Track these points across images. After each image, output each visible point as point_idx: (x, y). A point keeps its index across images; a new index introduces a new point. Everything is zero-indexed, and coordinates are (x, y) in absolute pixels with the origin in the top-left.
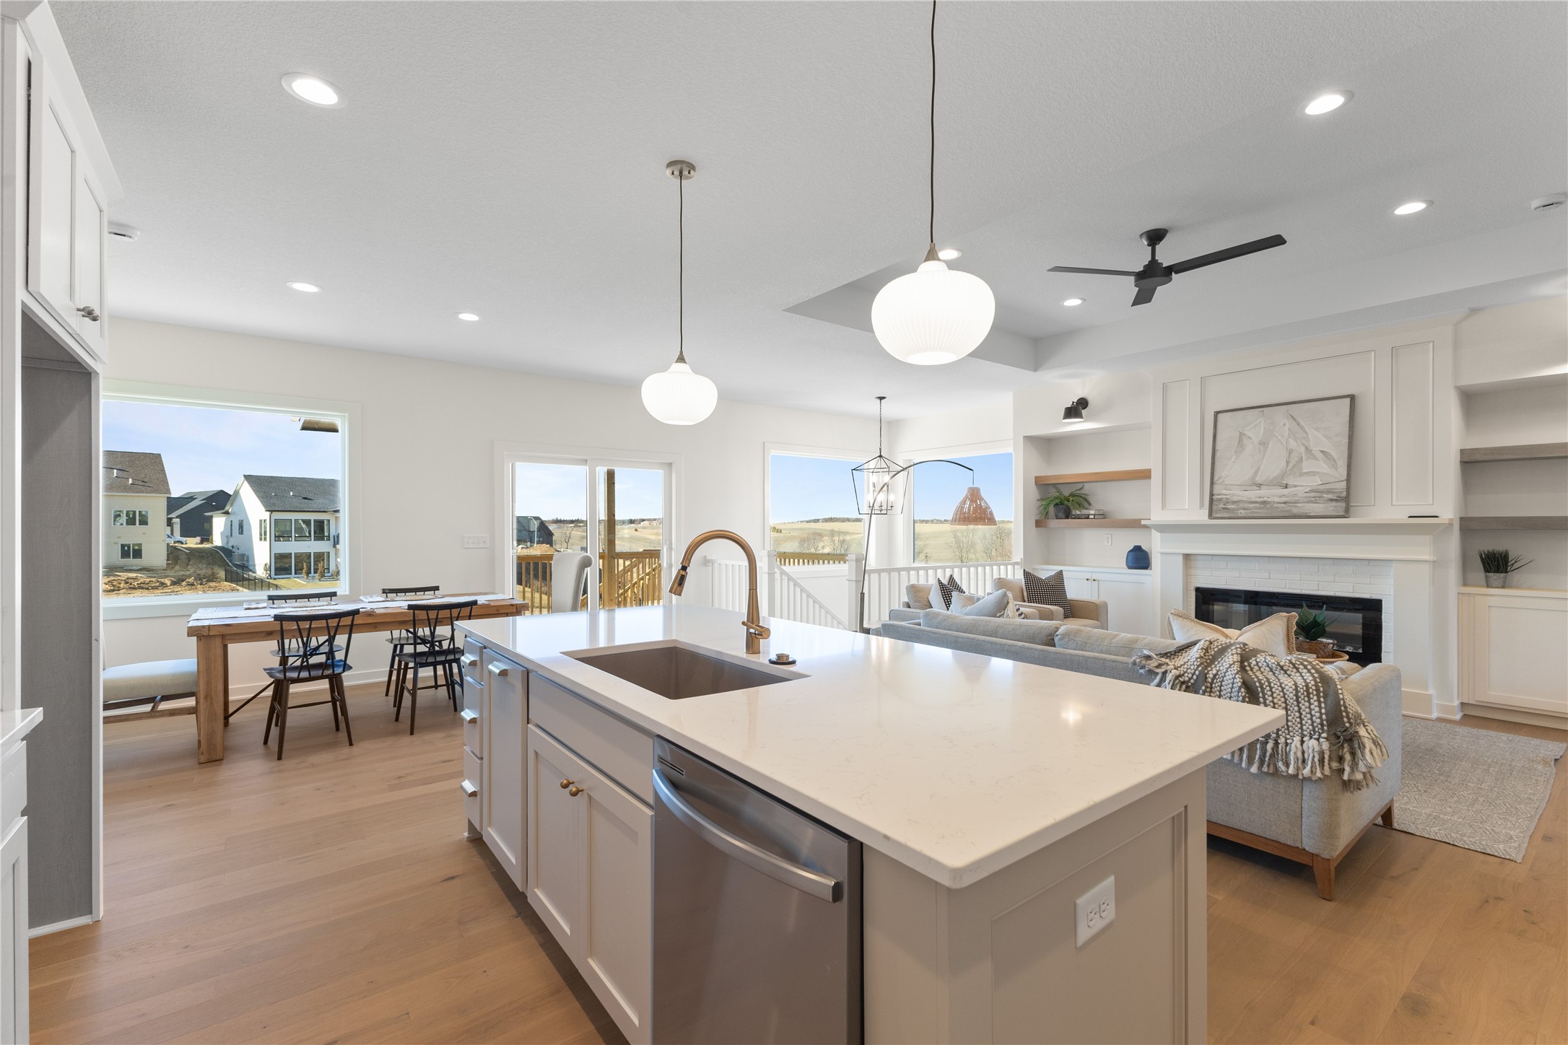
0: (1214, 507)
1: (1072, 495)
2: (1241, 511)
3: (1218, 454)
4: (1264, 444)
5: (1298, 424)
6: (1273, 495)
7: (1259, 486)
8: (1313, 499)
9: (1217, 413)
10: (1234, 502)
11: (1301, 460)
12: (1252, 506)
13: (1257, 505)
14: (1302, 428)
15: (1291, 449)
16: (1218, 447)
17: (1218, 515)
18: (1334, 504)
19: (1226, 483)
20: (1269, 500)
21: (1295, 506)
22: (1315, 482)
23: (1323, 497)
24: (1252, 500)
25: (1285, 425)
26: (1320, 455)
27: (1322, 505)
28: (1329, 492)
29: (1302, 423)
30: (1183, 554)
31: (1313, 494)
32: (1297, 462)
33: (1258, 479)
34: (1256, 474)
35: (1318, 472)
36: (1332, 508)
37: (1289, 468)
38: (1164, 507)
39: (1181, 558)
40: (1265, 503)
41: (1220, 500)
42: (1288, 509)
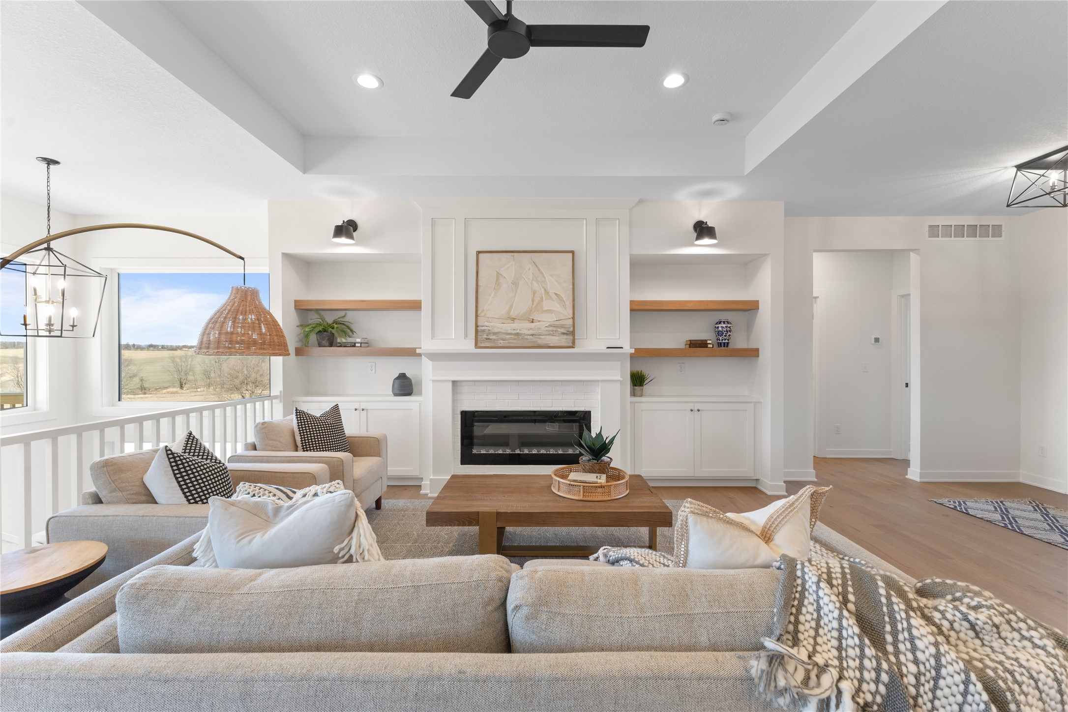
0: (479, 338)
1: (336, 322)
2: (501, 341)
3: (480, 290)
4: (515, 284)
5: (539, 270)
6: (523, 327)
7: (513, 319)
8: (551, 332)
9: (479, 252)
10: (495, 334)
11: (542, 300)
12: (508, 337)
13: (513, 336)
14: (542, 273)
15: (535, 290)
16: (480, 284)
17: (483, 345)
18: (565, 337)
19: (488, 316)
20: (521, 332)
21: (540, 338)
22: (551, 318)
23: (558, 331)
24: (508, 332)
25: (529, 269)
26: (554, 297)
27: (557, 338)
28: (562, 327)
29: (541, 269)
30: (452, 381)
31: (551, 329)
32: (539, 301)
33: (513, 315)
34: (510, 309)
35: (554, 311)
36: (564, 340)
37: (534, 305)
38: (433, 336)
39: (450, 384)
40: (517, 334)
41: (483, 331)
42: (535, 340)
